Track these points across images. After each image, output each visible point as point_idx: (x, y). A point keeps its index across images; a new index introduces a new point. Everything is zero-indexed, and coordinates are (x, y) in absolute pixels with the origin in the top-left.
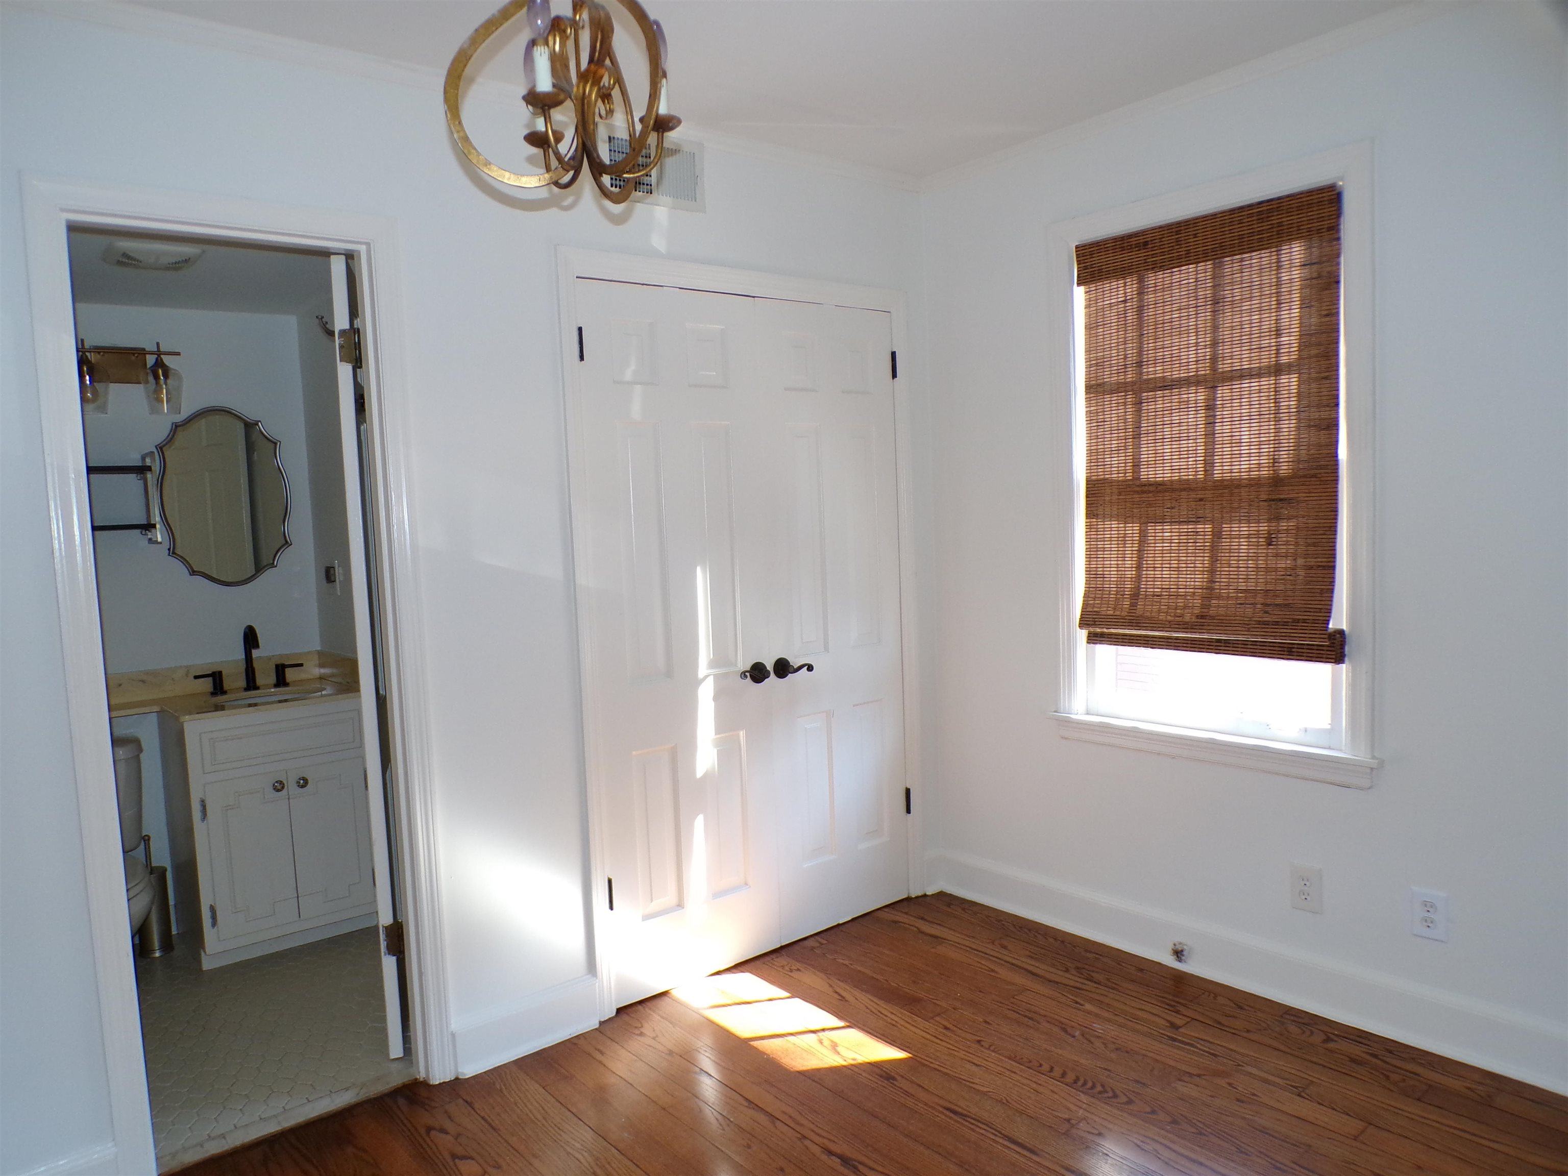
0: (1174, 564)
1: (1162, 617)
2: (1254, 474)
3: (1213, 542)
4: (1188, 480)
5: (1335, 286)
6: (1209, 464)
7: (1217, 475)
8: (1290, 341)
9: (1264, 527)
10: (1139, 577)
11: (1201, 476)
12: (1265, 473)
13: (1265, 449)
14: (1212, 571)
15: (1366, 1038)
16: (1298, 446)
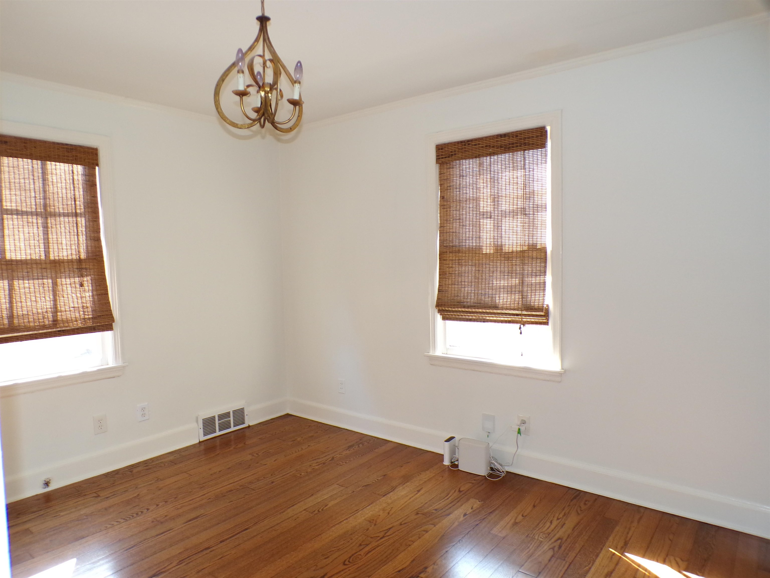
0: (33, 299)
1: (32, 324)
2: (70, 257)
3: (53, 287)
4: (36, 259)
5: (95, 186)
6: (47, 253)
7: (52, 258)
8: (80, 203)
9: (77, 280)
10: (11, 307)
11: (43, 257)
12: (74, 257)
13: (73, 247)
14: (55, 300)
15: (134, 466)
16: (87, 247)
